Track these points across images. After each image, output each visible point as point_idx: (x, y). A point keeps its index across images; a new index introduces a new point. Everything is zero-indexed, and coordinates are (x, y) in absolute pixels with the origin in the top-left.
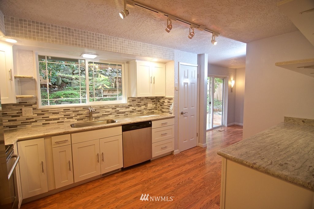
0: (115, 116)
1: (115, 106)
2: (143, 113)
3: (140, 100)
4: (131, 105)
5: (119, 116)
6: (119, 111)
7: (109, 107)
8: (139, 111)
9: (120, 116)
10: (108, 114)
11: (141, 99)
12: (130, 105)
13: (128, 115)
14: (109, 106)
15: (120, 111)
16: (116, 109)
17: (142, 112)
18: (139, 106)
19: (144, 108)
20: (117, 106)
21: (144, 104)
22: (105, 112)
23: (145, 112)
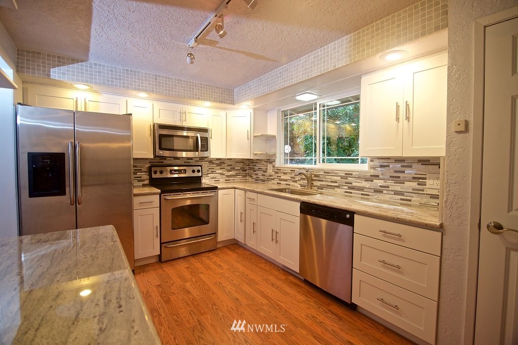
0: (346, 192)
1: (346, 174)
2: (410, 201)
3: (402, 166)
4: (377, 176)
5: (351, 193)
6: (351, 184)
7: (337, 175)
8: (397, 193)
9: (354, 193)
10: (334, 186)
11: (403, 164)
12: (375, 176)
13: (368, 195)
14: (336, 172)
15: (354, 184)
16: (347, 179)
17: (405, 198)
18: (396, 179)
19: (413, 190)
20: (348, 174)
21: (414, 178)
22: (331, 182)
23: (416, 199)
